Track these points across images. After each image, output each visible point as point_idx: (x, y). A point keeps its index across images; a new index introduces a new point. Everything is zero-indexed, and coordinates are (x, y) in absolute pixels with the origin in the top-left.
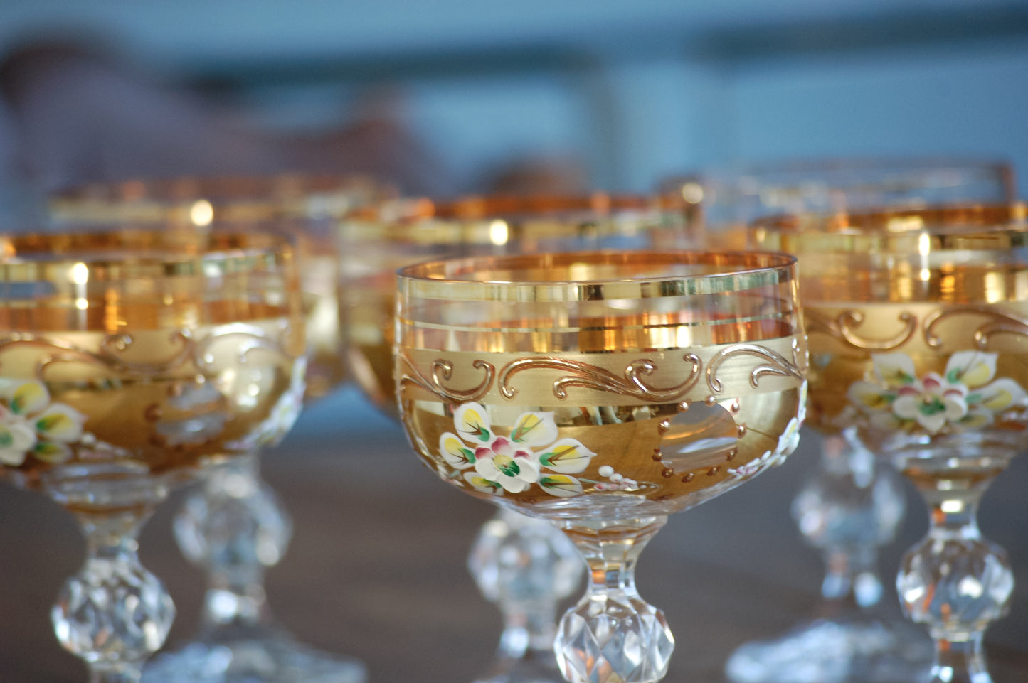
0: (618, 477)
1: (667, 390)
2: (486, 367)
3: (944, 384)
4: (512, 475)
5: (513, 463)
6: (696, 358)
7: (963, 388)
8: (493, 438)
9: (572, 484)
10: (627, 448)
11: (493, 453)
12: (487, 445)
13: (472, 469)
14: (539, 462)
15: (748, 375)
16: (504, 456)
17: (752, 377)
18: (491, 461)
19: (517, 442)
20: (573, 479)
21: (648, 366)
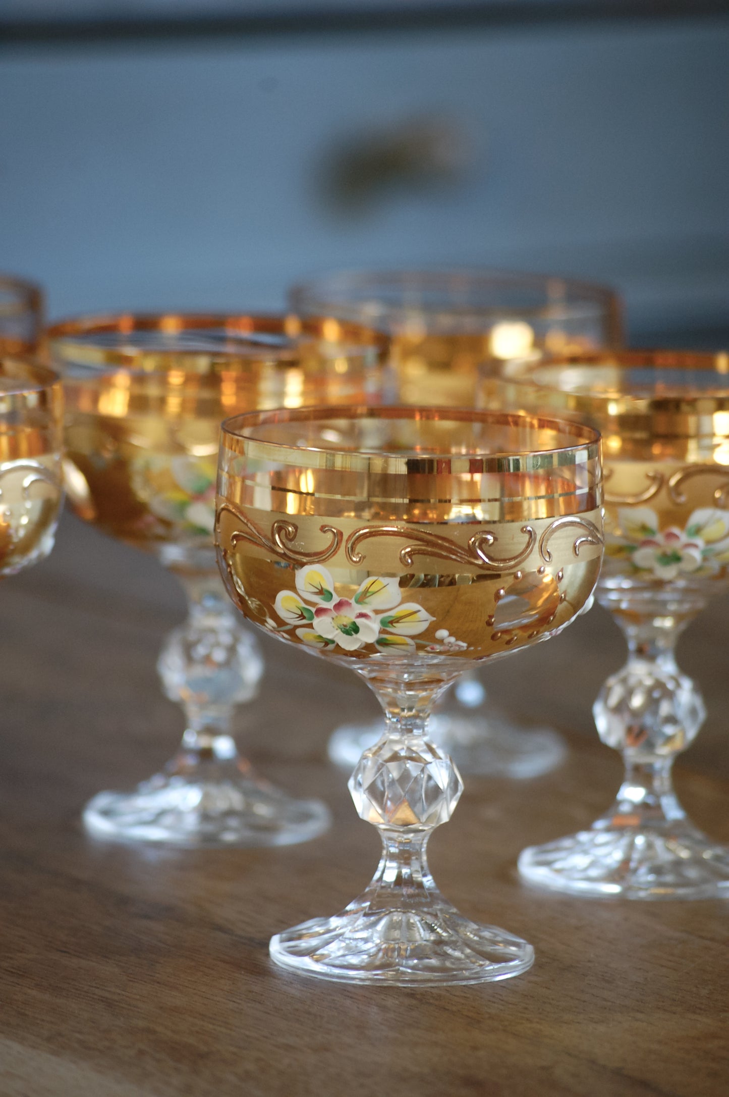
0: (452, 639)
1: (504, 560)
2: (333, 532)
3: (684, 538)
4: (351, 635)
5: (354, 623)
6: (531, 530)
7: (700, 542)
8: (336, 599)
9: (407, 644)
10: (448, 611)
11: (334, 614)
12: (330, 605)
13: (310, 626)
14: (380, 624)
15: (572, 545)
16: (345, 617)
17: (575, 548)
18: (331, 620)
19: (361, 604)
20: (409, 641)
21: (490, 537)
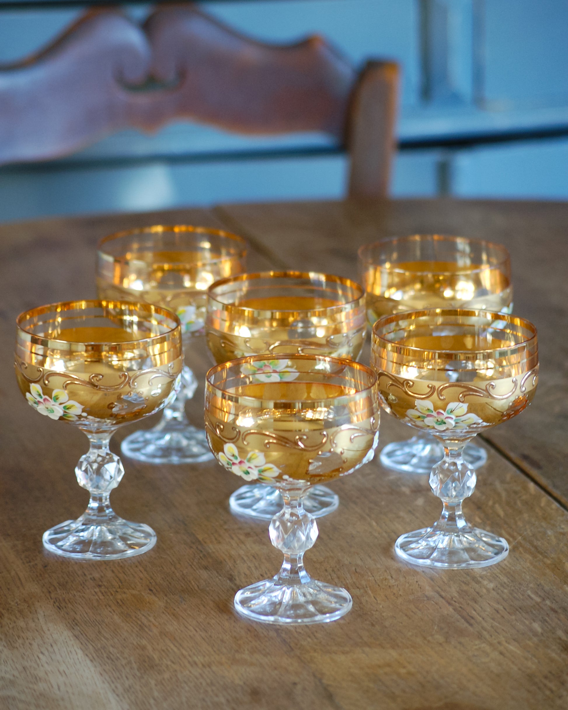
0: (291, 479)
1: (312, 447)
2: (237, 430)
3: (445, 414)
4: (247, 475)
5: (247, 470)
6: (326, 433)
7: (453, 416)
8: (239, 460)
11: (239, 465)
12: (237, 462)
13: (231, 468)
14: (258, 471)
15: (349, 438)
16: (244, 467)
17: (351, 439)
18: (238, 468)
19: (249, 463)
20: (272, 479)
21: (305, 437)
